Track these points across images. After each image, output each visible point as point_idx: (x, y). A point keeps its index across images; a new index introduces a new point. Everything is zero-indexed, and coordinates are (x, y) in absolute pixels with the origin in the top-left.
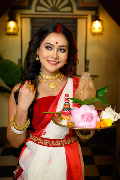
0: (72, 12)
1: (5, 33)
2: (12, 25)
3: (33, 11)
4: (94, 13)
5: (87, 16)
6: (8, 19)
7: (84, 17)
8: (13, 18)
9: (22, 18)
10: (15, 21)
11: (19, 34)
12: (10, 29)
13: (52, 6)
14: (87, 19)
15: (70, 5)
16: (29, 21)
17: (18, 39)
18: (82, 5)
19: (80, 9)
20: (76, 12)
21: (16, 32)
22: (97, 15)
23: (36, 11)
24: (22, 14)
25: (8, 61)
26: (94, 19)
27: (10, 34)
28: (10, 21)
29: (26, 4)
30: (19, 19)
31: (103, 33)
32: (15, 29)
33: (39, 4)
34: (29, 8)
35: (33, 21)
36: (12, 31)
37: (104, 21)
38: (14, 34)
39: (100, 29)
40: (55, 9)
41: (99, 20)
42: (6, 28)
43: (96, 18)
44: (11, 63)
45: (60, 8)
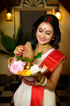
0: (44, 7)
1: (5, 20)
2: (9, 15)
3: (21, 7)
4: (56, 7)
5: (52, 9)
6: (7, 12)
8: (9, 11)
9: (15, 11)
10: (11, 12)
11: (13, 20)
12: (8, 17)
13: (32, 4)
14: (52, 11)
15: (42, 3)
16: (19, 12)
17: (13, 23)
18: (49, 3)
19: (48, 5)
20: (46, 7)
21: (11, 19)
22: (58, 9)
23: (23, 7)
24: (14, 9)
25: (7, 36)
26: (56, 11)
27: (8, 20)
29: (17, 3)
30: (13, 11)
31: (61, 19)
32: (11, 17)
33: (24, 3)
34: (19, 5)
35: (21, 12)
36: (9, 18)
37: (62, 12)
38: (10, 20)
39: (60, 17)
40: (34, 6)
41: (59, 12)
42: (6, 17)
43: (57, 11)
44: (9, 37)
45: (36, 5)
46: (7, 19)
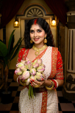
0: (43, 16)
2: (17, 23)
3: (25, 17)
4: (53, 16)
6: (15, 20)
7: (49, 19)
8: (17, 20)
9: (21, 20)
10: (18, 21)
11: (20, 26)
12: (15, 25)
13: (34, 14)
14: (50, 19)
15: (42, 13)
16: (24, 21)
18: (47, 13)
19: (46, 15)
20: (45, 17)
21: (18, 26)
23: (27, 17)
28: (16, 21)
32: (18, 25)
33: (28, 14)
34: (24, 15)
35: (26, 21)
36: (16, 26)
39: (55, 24)
42: (14, 24)
43: (53, 19)
45: (38, 14)
46: (15, 26)
